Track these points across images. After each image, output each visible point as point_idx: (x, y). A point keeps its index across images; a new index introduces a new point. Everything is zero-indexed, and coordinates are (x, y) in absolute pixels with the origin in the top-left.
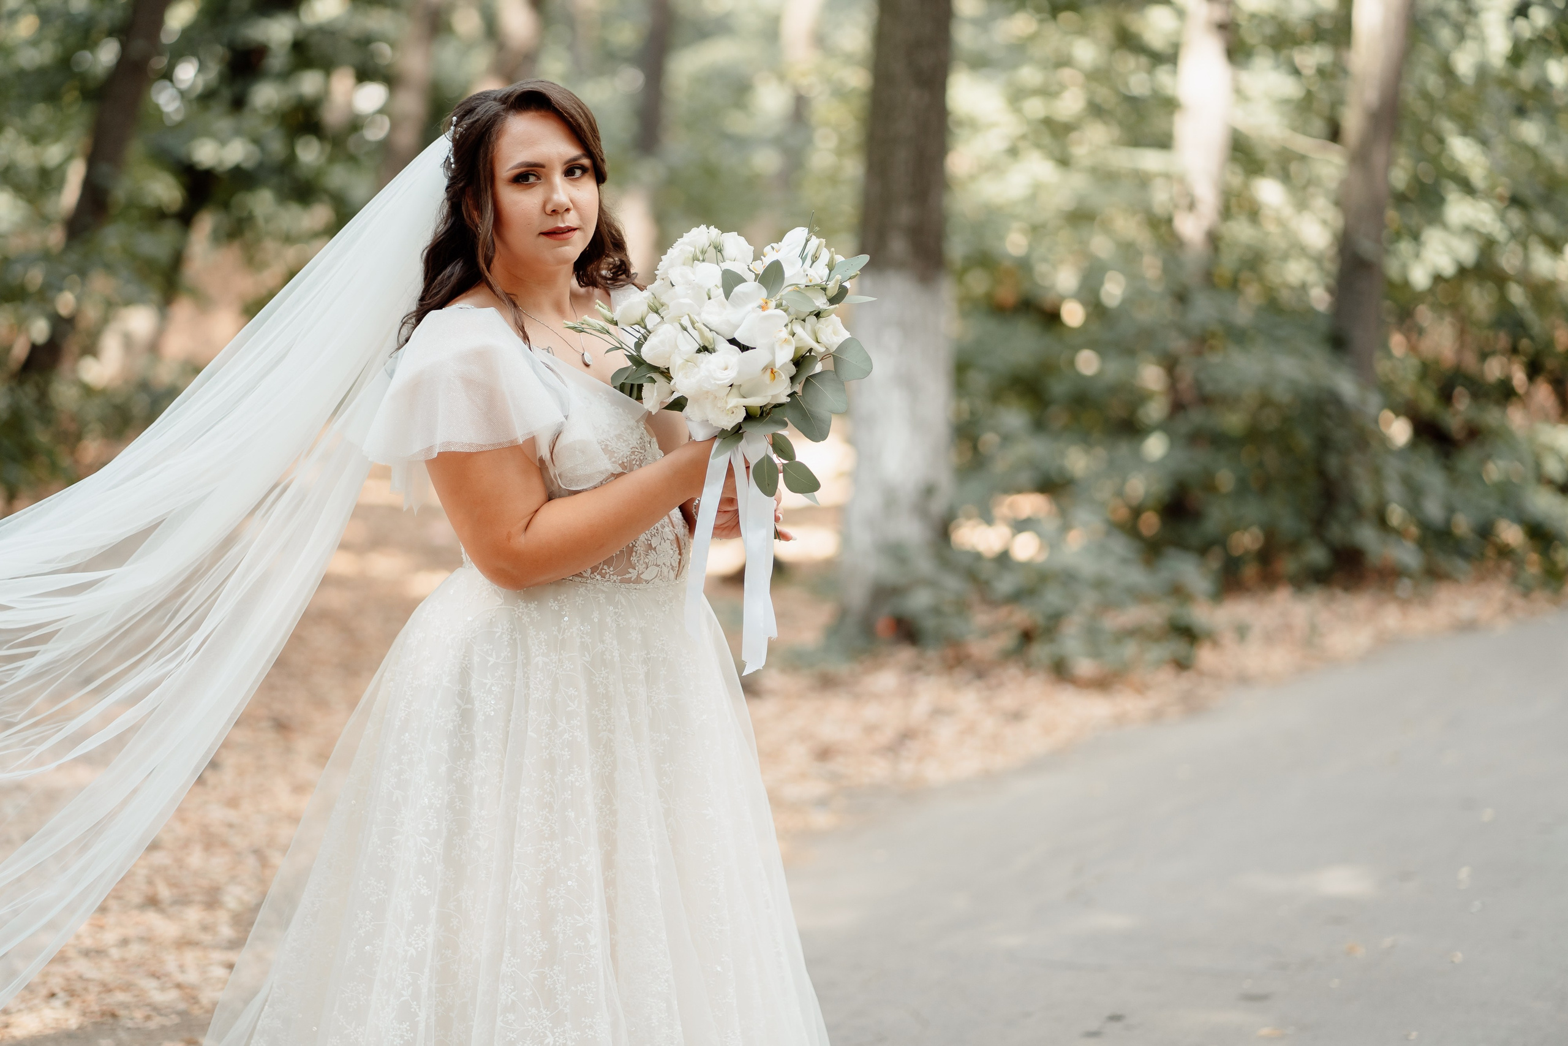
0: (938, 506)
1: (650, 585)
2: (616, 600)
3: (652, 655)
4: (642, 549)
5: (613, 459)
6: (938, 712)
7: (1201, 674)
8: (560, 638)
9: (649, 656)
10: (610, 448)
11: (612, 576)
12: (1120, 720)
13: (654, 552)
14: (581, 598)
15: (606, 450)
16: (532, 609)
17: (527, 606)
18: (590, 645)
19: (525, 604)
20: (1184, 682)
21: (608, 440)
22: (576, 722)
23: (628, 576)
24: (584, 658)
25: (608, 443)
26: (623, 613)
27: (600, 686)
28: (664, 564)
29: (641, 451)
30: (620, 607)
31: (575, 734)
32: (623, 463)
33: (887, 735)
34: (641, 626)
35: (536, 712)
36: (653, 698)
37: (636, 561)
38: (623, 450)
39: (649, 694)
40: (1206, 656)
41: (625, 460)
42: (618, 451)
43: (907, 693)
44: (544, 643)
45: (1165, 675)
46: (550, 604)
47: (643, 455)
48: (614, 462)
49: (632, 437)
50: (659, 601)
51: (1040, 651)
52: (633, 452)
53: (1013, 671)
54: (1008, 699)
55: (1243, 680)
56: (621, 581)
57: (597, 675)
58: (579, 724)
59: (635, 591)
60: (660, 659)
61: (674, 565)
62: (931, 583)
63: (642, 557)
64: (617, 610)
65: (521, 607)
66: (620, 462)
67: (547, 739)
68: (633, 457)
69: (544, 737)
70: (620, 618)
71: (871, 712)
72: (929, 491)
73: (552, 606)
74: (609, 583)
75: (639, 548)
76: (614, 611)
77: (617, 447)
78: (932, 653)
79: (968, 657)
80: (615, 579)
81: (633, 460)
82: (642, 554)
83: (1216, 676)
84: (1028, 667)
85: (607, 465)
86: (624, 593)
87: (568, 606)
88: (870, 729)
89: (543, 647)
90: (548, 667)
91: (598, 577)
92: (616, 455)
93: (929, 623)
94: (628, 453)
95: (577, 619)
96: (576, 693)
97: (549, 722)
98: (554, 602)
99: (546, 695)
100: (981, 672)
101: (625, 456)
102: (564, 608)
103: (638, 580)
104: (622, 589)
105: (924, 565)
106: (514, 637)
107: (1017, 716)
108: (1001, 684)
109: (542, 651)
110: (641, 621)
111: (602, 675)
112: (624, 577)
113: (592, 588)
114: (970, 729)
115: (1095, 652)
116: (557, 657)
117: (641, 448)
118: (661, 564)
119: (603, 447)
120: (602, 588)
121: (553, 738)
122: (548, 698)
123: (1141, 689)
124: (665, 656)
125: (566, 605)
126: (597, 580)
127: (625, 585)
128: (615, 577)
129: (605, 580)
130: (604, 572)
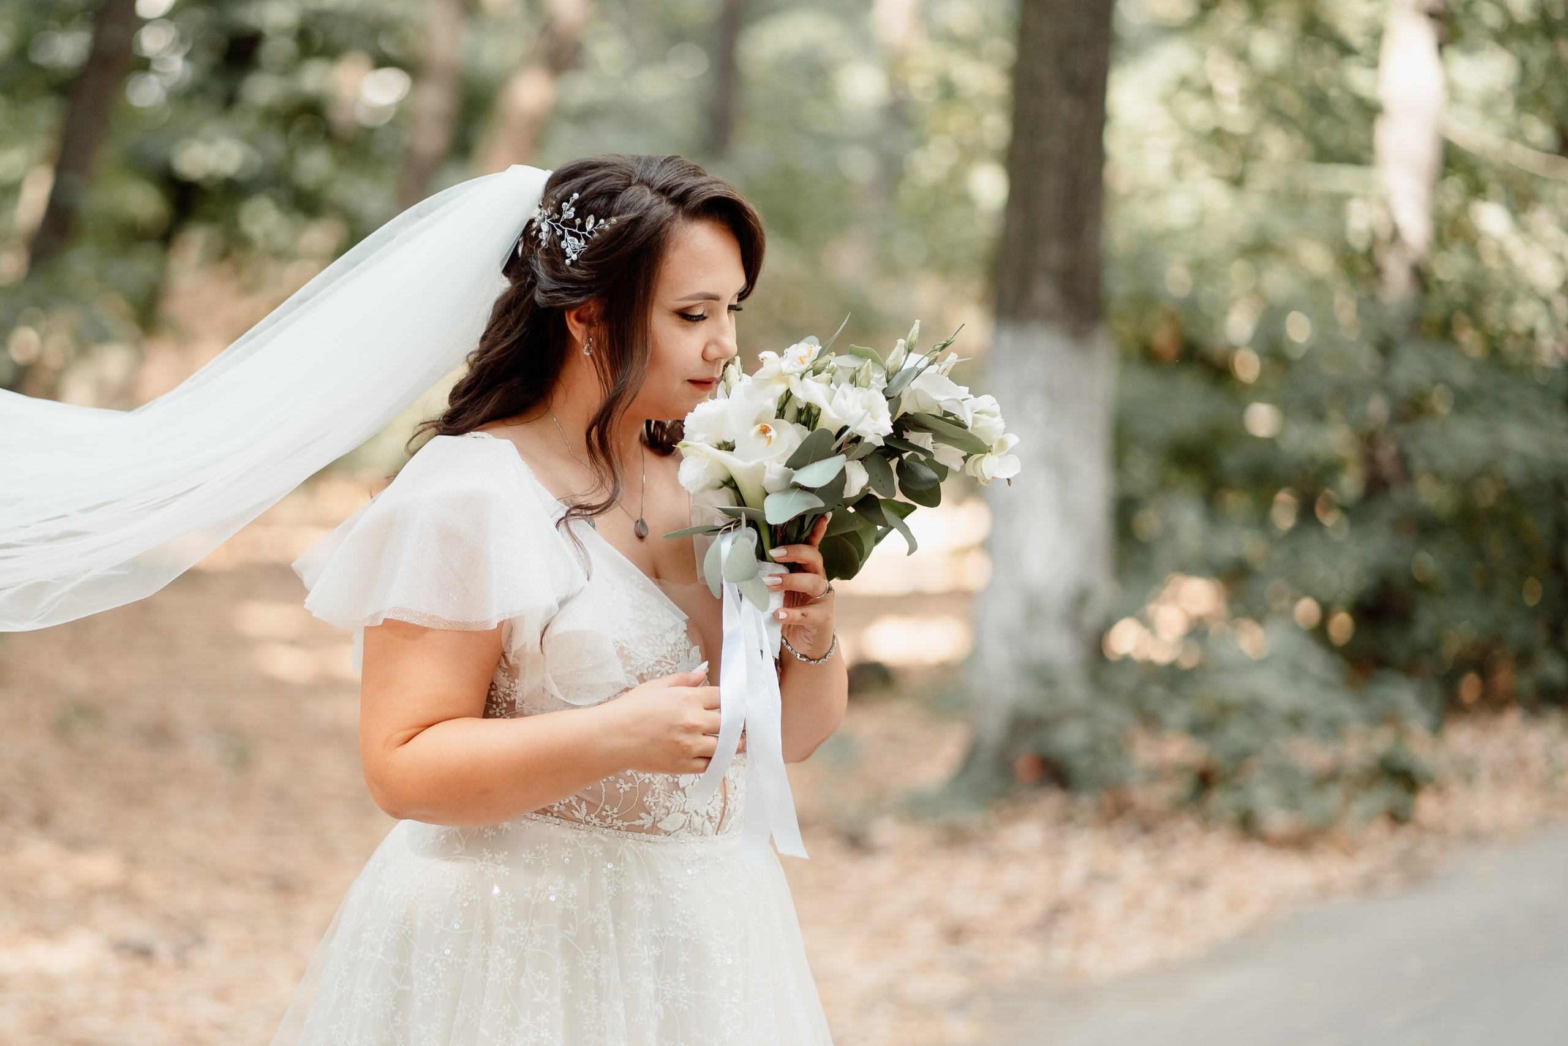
0: (1091, 618)
1: (672, 839)
2: (619, 854)
3: (667, 933)
4: (663, 788)
5: (629, 668)
6: (1095, 878)
7: (1421, 829)
8: (534, 902)
9: (663, 935)
10: (626, 652)
11: (615, 820)
12: (1324, 891)
13: (682, 795)
14: (569, 849)
15: (623, 654)
16: (500, 862)
17: (493, 858)
18: (576, 914)
19: (491, 855)
20: (1402, 840)
21: (625, 641)
22: (543, 1017)
23: (638, 822)
24: (566, 931)
25: (624, 645)
26: (626, 873)
27: (588, 971)
28: (696, 811)
29: (672, 662)
30: (622, 864)
31: (542, 1034)
32: (642, 674)
33: (1033, 910)
34: (652, 893)
35: (490, 1001)
36: (666, 992)
37: (652, 804)
38: (646, 656)
39: (661, 987)
40: (1427, 806)
41: (645, 671)
42: (637, 657)
43: (1055, 852)
44: (509, 908)
45: (1378, 831)
46: (524, 856)
47: (674, 667)
48: (630, 672)
49: (661, 641)
50: (684, 860)
51: (1220, 800)
52: (659, 662)
53: (1189, 824)
54: (1182, 862)
55: (1474, 836)
56: (629, 829)
57: (584, 956)
58: (547, 1020)
59: (648, 844)
60: (680, 940)
61: (712, 814)
62: (1085, 714)
63: (661, 800)
64: (618, 869)
65: (485, 858)
66: (638, 673)
67: (504, 1039)
68: (658, 668)
69: (500, 1036)
70: (622, 880)
71: (1013, 877)
72: (1081, 599)
73: (527, 858)
74: (610, 830)
75: (658, 785)
76: (614, 869)
77: (637, 652)
78: (1085, 800)
79: (1130, 805)
80: (619, 824)
81: (658, 672)
82: (662, 795)
83: (1440, 831)
84: (1207, 823)
85: (618, 674)
86: (631, 845)
87: (548, 859)
88: (1013, 900)
89: (509, 914)
90: (513, 941)
91: (596, 821)
92: (633, 662)
93: (1082, 764)
94: (651, 663)
95: (560, 877)
96: (547, 979)
97: (509, 1016)
98: (530, 854)
99: (506, 979)
100: (1147, 826)
101: (646, 665)
102: (543, 861)
103: (654, 829)
104: (630, 841)
105: (1075, 691)
106: (470, 898)
107: (1195, 884)
108: (1172, 842)
109: (506, 918)
110: (653, 886)
111: (591, 956)
112: (633, 823)
113: (586, 836)
114: (1136, 902)
115: (1291, 801)
116: (527, 928)
117: (672, 658)
118: (692, 812)
119: (617, 649)
120: (600, 837)
121: (512, 1038)
122: (510, 983)
123: (1349, 850)
124: (688, 936)
125: (545, 859)
126: (594, 825)
127: (635, 834)
128: (619, 822)
129: (605, 825)
130: (604, 813)
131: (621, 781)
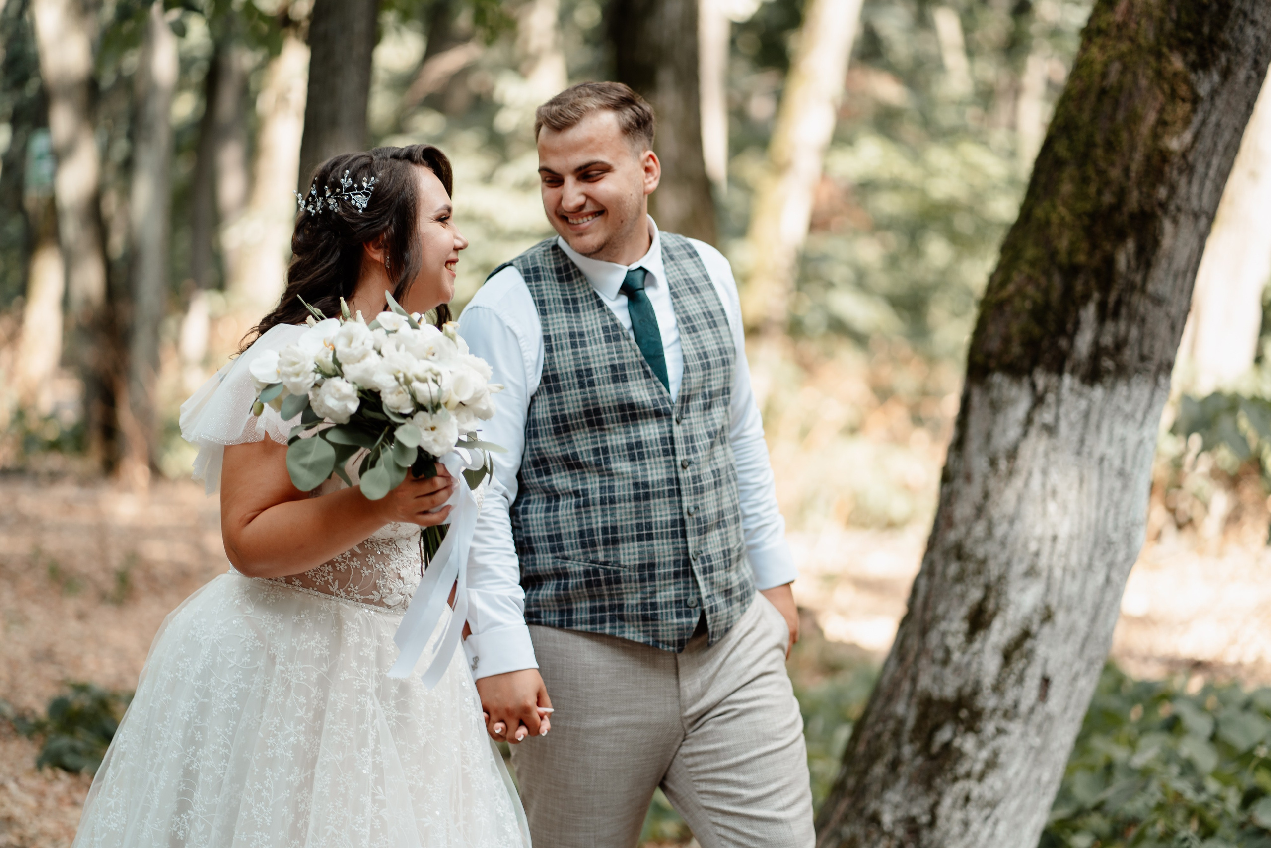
1: (391, 611)
2: (356, 618)
4: (389, 575)
11: (355, 594)
13: (401, 581)
37: (382, 585)
63: (388, 583)
69: (271, 738)
74: (352, 601)
76: (351, 626)
82: (389, 580)
91: (343, 594)
97: (278, 725)
103: (380, 603)
106: (256, 645)
116: (293, 667)
126: (341, 597)
127: (368, 605)
128: (358, 596)
129: (348, 597)
130: (349, 589)
131: (364, 568)
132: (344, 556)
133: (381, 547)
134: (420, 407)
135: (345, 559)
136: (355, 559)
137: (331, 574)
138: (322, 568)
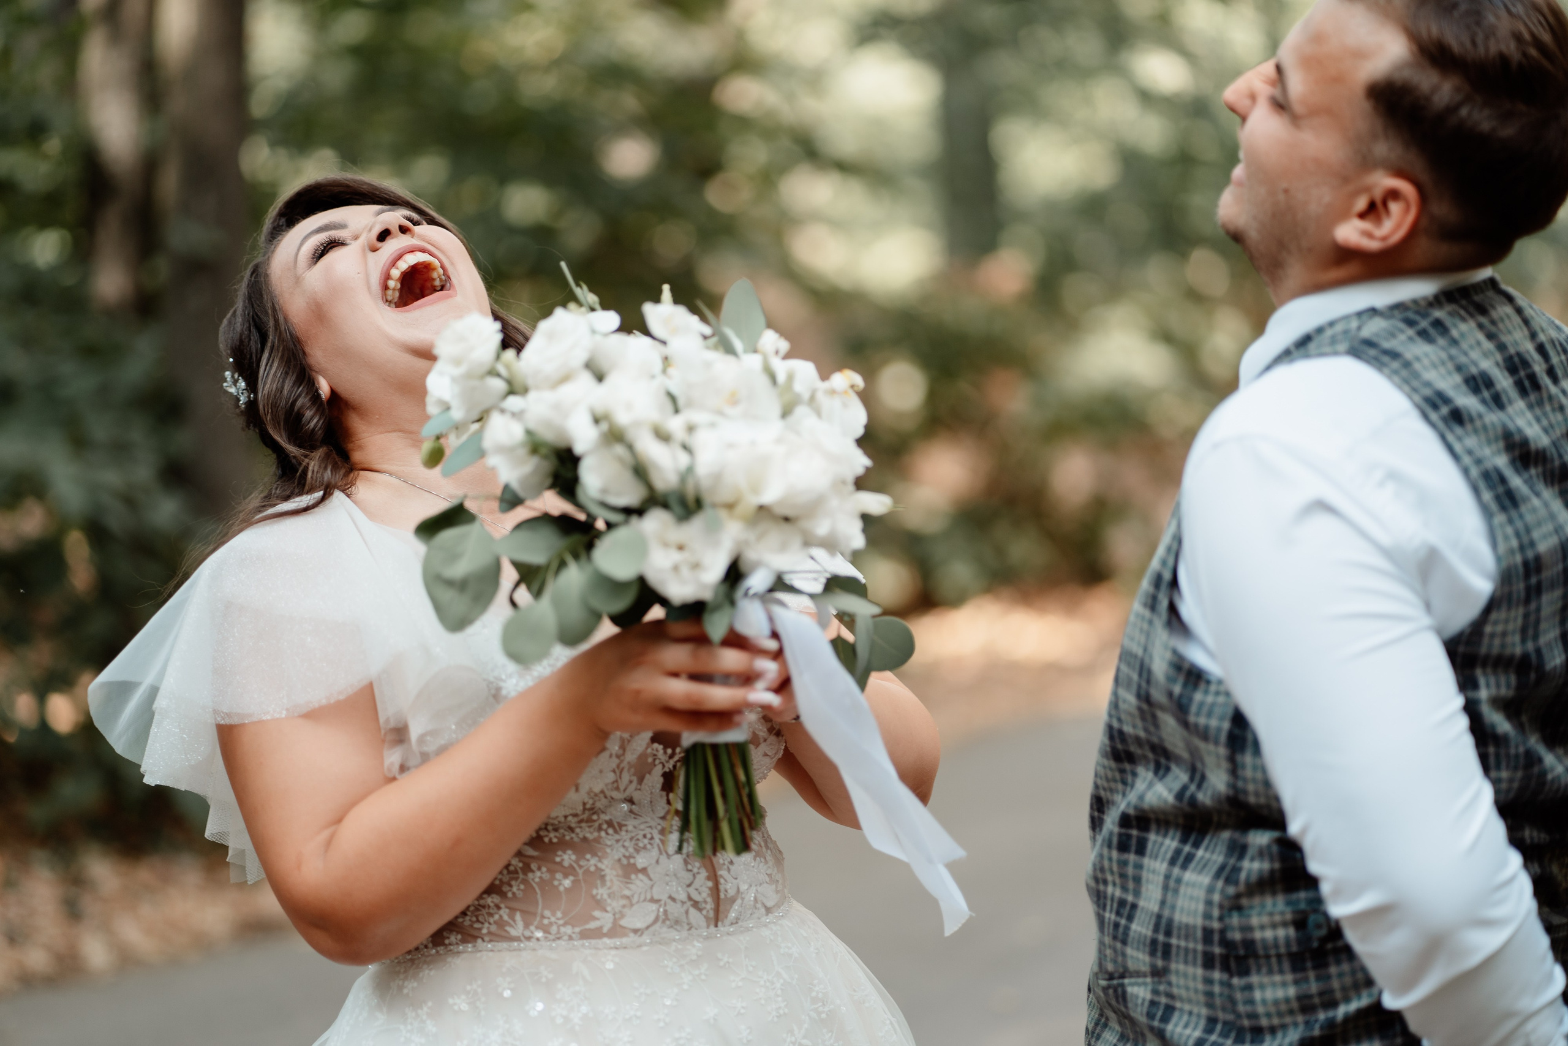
11: (562, 928)
13: (644, 877)
59: (613, 952)
74: (561, 943)
80: (569, 932)
82: (616, 882)
91: (538, 934)
103: (617, 930)
104: (587, 951)
112: (587, 926)
113: (529, 956)
118: (665, 899)
126: (538, 939)
127: (593, 942)
128: (568, 930)
129: (551, 937)
130: (546, 921)
131: (559, 876)
132: (512, 868)
133: (578, 830)
134: (654, 500)
135: (516, 872)
136: (534, 866)
137: (502, 906)
138: (482, 902)
